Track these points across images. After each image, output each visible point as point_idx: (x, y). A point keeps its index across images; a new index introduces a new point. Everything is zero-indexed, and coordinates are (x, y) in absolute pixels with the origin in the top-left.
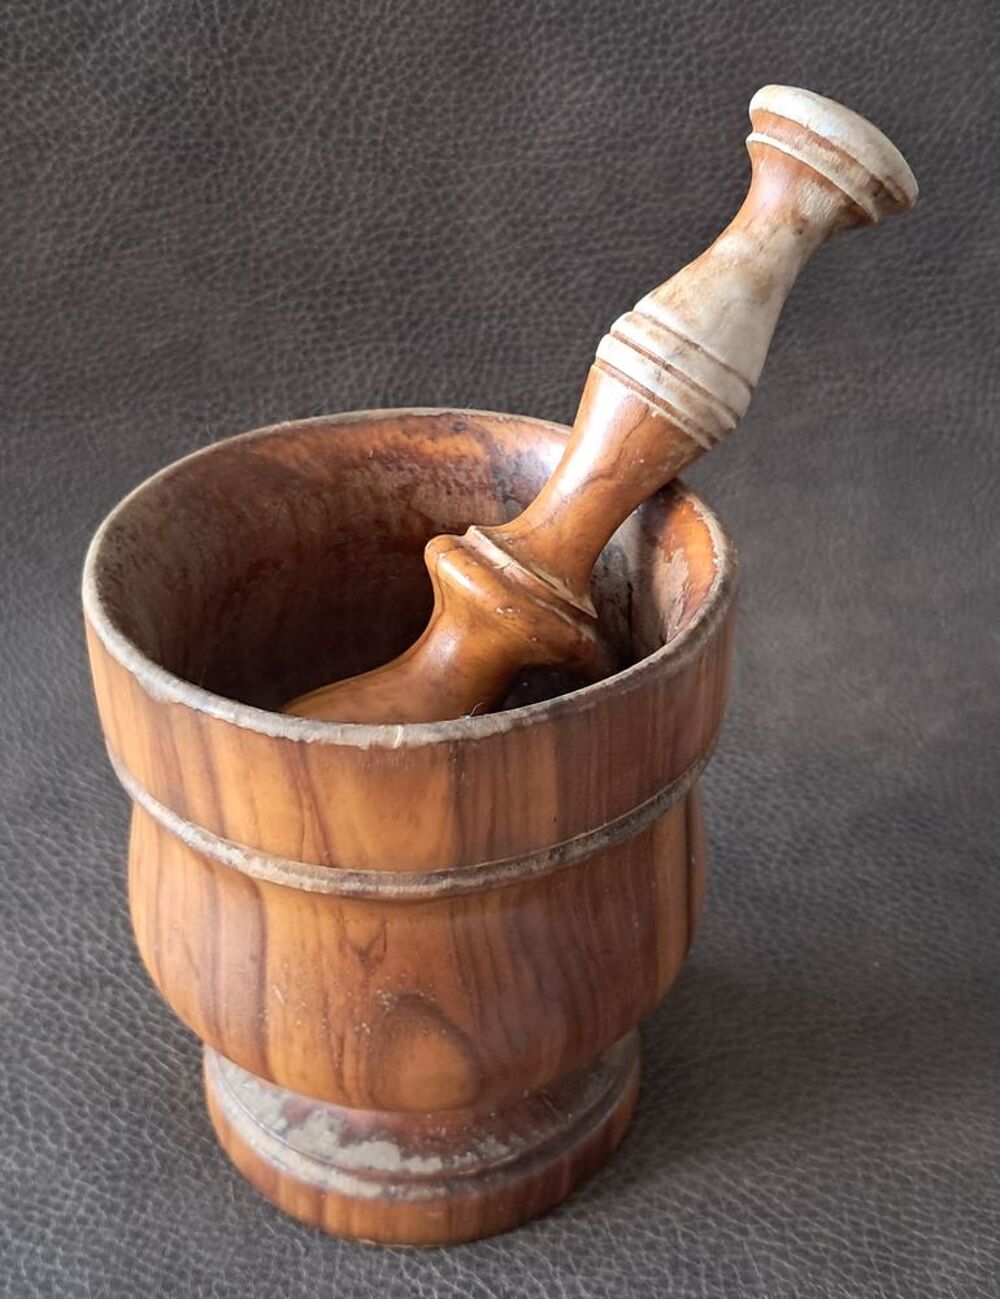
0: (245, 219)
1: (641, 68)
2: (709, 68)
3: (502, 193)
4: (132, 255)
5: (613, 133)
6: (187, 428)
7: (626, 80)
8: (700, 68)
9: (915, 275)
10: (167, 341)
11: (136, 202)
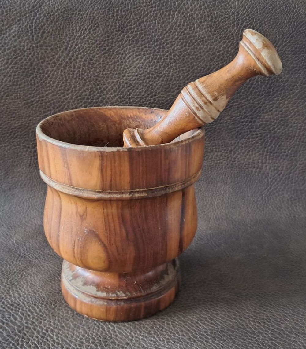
0: (42, 91)
1: (156, 55)
2: (177, 56)
3: (116, 89)
4: (9, 99)
5: (149, 73)
6: (25, 150)
7: (152, 59)
8: (174, 56)
9: (242, 122)
10: (20, 124)
11: (11, 83)
